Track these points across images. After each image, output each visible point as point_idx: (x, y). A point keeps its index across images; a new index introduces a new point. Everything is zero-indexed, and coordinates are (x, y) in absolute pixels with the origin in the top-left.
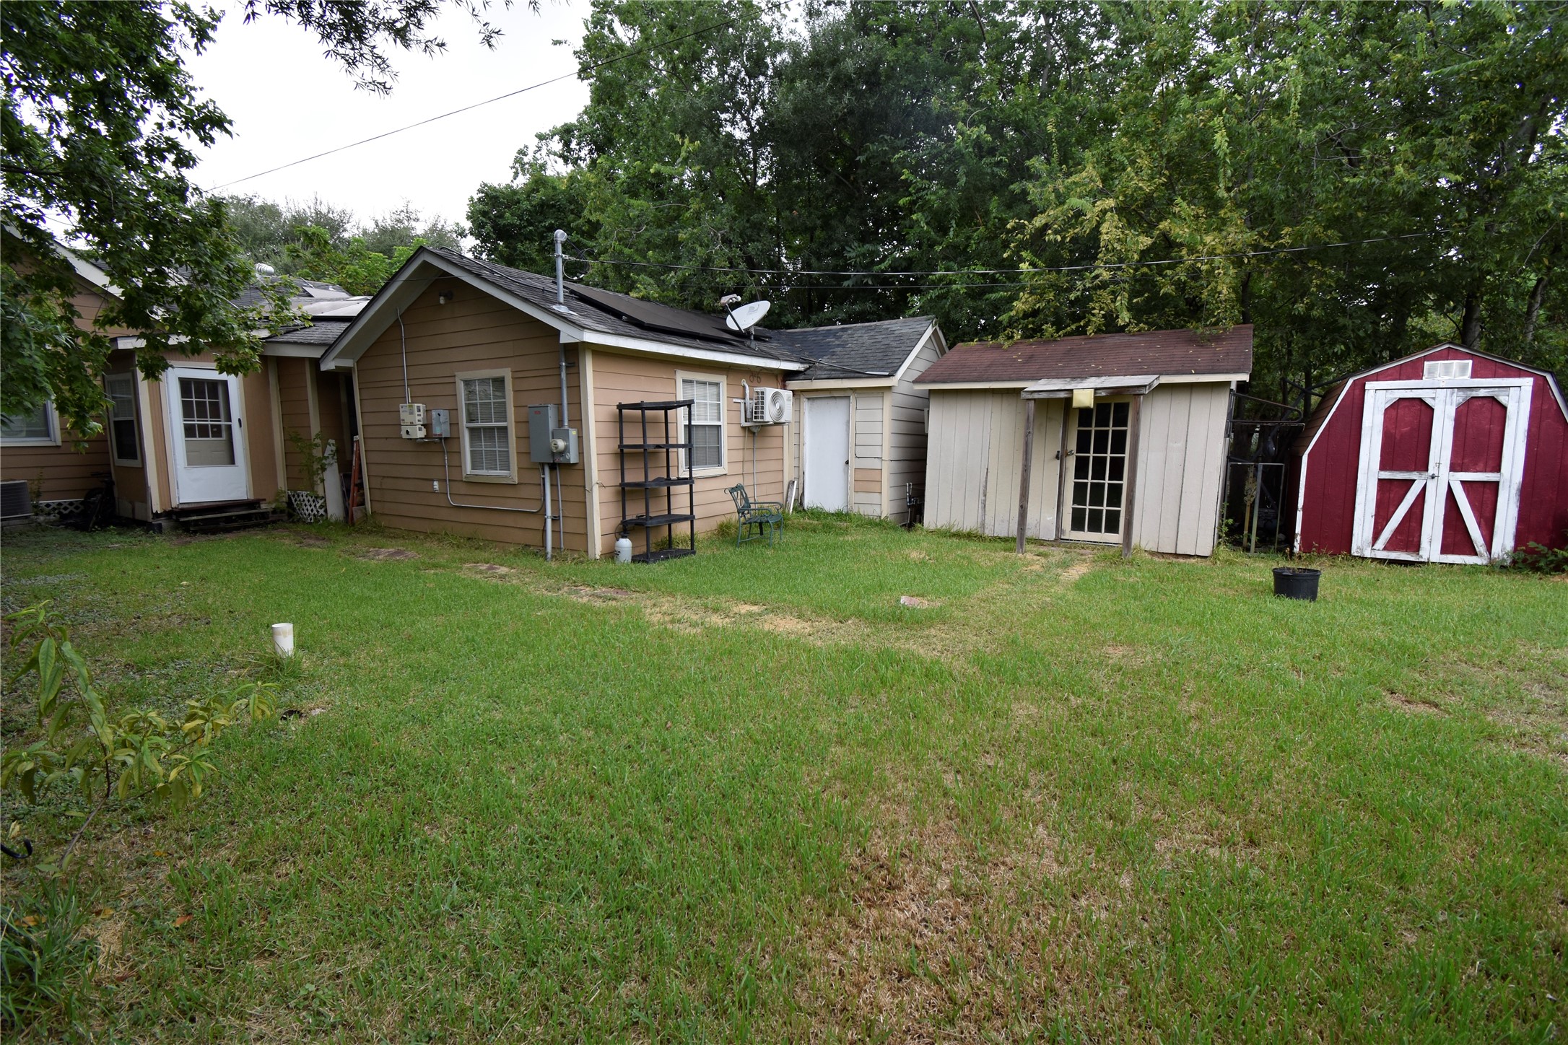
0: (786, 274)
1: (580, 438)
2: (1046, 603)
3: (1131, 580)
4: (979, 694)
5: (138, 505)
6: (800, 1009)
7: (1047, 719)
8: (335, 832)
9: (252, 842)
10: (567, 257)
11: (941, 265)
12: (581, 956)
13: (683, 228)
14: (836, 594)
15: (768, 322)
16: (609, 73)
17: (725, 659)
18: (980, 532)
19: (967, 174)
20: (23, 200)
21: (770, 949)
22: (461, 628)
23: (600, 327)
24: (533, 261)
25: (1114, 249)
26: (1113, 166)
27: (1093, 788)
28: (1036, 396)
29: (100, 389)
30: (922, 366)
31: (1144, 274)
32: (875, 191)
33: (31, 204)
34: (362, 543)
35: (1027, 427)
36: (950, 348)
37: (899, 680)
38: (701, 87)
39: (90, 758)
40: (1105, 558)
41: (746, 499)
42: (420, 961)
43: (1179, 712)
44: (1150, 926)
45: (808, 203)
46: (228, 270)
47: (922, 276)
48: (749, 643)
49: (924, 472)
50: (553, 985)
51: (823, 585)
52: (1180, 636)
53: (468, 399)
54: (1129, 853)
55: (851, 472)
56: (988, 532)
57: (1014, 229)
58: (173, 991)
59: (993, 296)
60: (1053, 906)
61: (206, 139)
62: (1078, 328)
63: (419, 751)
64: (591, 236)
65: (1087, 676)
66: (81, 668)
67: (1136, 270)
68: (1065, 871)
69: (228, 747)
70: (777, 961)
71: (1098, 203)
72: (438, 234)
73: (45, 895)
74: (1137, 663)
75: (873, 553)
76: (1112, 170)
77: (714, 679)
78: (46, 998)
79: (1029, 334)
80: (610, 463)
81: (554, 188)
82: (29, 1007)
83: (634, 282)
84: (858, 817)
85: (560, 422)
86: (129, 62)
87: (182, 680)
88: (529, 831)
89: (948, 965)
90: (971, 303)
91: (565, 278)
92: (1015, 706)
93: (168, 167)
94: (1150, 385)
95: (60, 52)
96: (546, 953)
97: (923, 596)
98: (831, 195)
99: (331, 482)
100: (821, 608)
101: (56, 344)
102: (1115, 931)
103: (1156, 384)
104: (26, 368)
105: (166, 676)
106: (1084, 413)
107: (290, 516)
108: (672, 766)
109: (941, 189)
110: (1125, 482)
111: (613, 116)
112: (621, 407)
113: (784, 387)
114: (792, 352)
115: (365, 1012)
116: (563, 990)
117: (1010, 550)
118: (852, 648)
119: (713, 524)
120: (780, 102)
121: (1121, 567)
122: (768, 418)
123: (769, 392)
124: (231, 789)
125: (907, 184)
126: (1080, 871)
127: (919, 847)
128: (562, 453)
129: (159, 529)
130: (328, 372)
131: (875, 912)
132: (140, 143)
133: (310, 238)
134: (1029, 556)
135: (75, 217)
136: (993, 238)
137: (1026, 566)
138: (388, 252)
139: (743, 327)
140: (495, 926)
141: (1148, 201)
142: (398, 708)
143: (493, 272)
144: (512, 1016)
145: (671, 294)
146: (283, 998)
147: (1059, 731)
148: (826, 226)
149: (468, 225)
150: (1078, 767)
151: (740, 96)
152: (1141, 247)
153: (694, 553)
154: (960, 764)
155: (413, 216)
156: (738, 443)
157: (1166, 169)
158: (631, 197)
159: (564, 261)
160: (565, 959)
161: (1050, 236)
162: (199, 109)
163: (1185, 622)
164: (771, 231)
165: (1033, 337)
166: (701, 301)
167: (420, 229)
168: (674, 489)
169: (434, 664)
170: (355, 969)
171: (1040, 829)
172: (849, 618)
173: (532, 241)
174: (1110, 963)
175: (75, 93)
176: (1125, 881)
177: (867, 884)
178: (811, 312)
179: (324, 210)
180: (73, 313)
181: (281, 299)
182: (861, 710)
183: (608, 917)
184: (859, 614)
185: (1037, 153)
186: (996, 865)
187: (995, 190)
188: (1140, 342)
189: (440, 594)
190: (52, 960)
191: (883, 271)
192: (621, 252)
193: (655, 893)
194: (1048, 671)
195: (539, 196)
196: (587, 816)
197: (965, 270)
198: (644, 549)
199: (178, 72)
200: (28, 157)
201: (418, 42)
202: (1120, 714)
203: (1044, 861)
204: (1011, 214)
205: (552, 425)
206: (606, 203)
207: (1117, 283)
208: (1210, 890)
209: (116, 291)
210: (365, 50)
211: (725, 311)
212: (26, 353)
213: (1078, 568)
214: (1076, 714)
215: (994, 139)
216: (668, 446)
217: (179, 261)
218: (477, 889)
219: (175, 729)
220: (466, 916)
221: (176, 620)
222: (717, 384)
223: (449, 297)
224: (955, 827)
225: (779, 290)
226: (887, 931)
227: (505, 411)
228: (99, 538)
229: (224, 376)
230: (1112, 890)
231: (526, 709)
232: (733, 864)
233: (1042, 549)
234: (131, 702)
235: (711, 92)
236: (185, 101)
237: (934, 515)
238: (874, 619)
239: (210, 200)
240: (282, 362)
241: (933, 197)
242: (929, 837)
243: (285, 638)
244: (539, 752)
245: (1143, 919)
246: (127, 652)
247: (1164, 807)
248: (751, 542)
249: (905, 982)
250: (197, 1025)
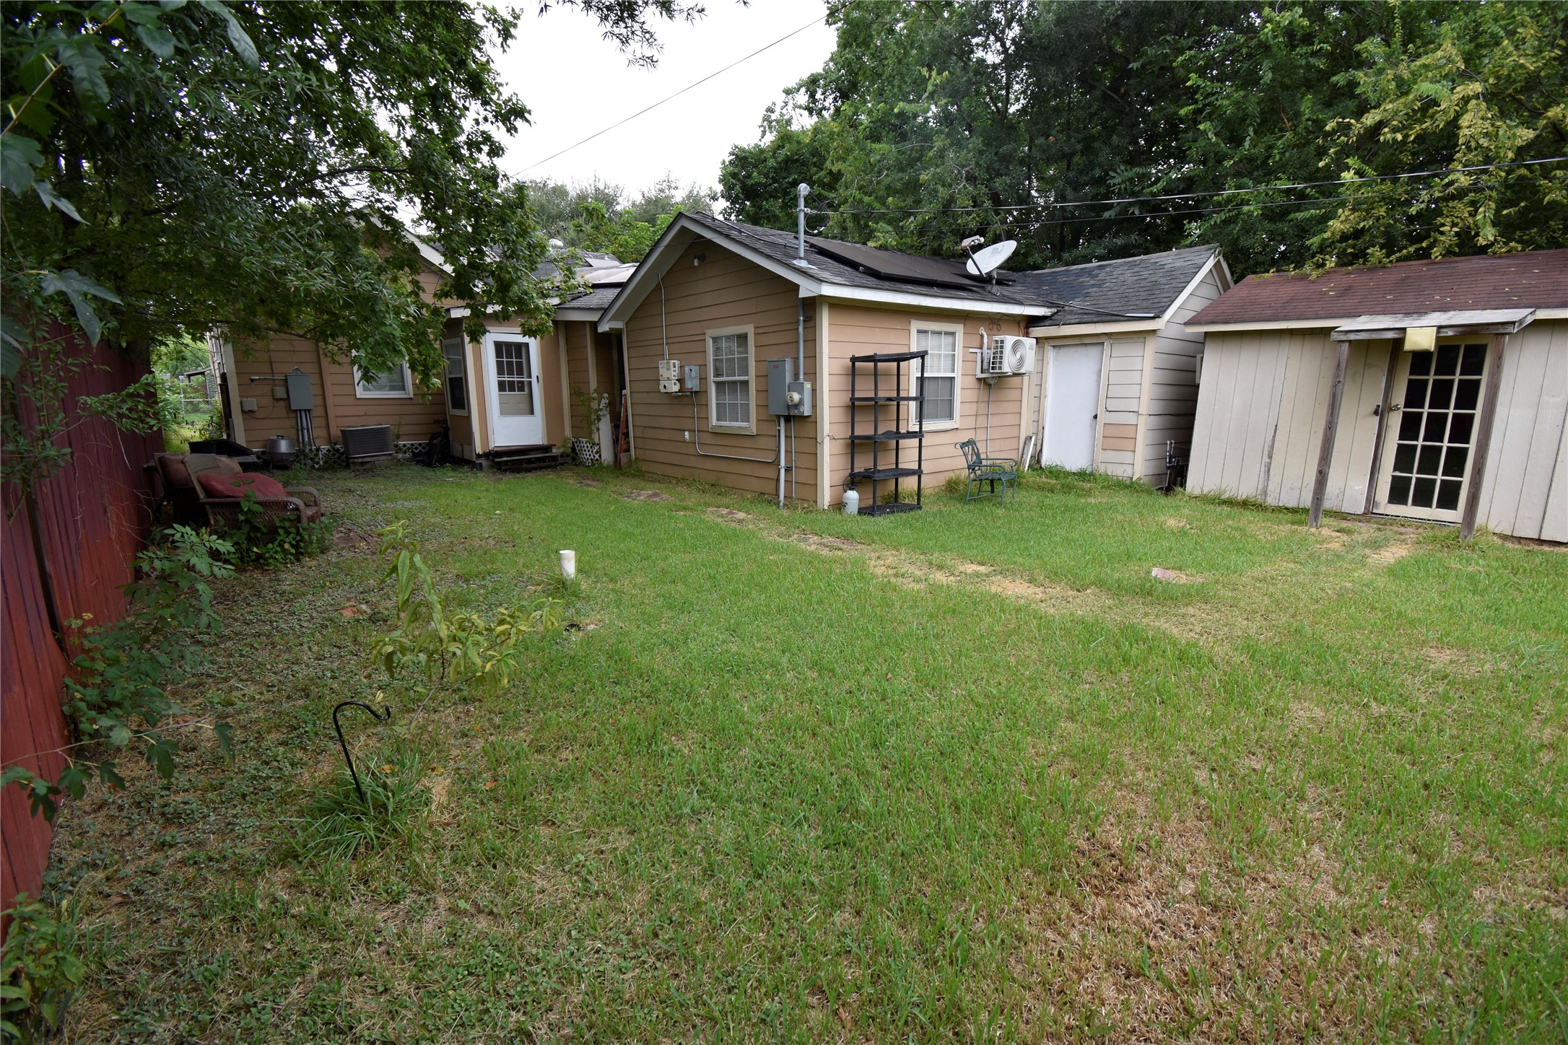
0: (1035, 209)
1: (814, 390)
2: (1347, 590)
3: (1470, 569)
4: (1246, 687)
5: (466, 447)
6: (1014, 980)
7: (1337, 726)
8: (602, 730)
9: (542, 729)
10: (808, 210)
11: (1231, 182)
12: (801, 878)
13: (925, 168)
14: (1074, 559)
15: (1013, 265)
16: (856, 14)
17: (948, 618)
18: (1260, 500)
19: (1273, 69)
20: (382, 195)
21: (984, 913)
22: (705, 566)
23: (838, 280)
24: (776, 218)
25: (1479, 146)
26: (1481, 40)
27: (1393, 814)
28: (1352, 337)
29: (439, 351)
30: (1198, 305)
31: (1521, 178)
32: (1151, 103)
33: (387, 198)
34: (627, 485)
35: (1337, 375)
36: (1236, 282)
37: (1146, 660)
38: (952, 13)
39: (431, 647)
40: (1434, 540)
41: (978, 455)
42: (665, 852)
43: (1527, 739)
44: (1456, 984)
45: (1067, 126)
46: (529, 245)
47: (1204, 198)
48: (975, 603)
49: (1191, 428)
50: (775, 898)
51: (1059, 549)
52: (1537, 643)
53: (716, 354)
54: (1435, 894)
55: (1100, 427)
56: (1271, 501)
57: (1334, 131)
58: (482, 840)
59: (1300, 215)
60: (1326, 938)
61: (512, 130)
62: (1417, 250)
63: (668, 671)
64: (831, 187)
65: (1398, 681)
66: (427, 575)
67: (1508, 173)
68: (1344, 902)
69: (527, 649)
70: (991, 928)
71: (1458, 89)
72: (694, 199)
73: (398, 750)
74: (1470, 672)
75: (1120, 517)
76: (1479, 46)
77: (937, 636)
78: (395, 830)
79: (1346, 261)
80: (841, 415)
81: (799, 142)
82: (383, 836)
83: (872, 231)
84: (1088, 799)
85: (796, 376)
86: (452, 66)
87: (495, 591)
88: (759, 756)
89: (1186, 975)
90: (1267, 225)
91: (806, 232)
92: (1294, 706)
93: (484, 158)
94: (1521, 322)
95: (402, 64)
96: (770, 868)
97: (1180, 569)
98: (1095, 114)
99: (604, 431)
100: (1056, 574)
101: (408, 315)
102: (1406, 981)
103: (1530, 320)
104: (388, 335)
105: (484, 587)
106: (1420, 359)
107: (574, 459)
108: (891, 717)
109: (1236, 91)
110: (1472, 446)
111: (859, 58)
112: (854, 360)
113: (1027, 335)
114: (1039, 296)
115: (621, 887)
116: (784, 905)
117: (1300, 523)
118: (1090, 619)
119: (942, 480)
120: (1040, 15)
121: (1457, 552)
122: (1007, 368)
123: (1010, 340)
124: (528, 684)
125: (1196, 89)
126: (1366, 906)
127: (1160, 844)
128: (796, 406)
129: (480, 467)
130: (604, 334)
131: (1102, 902)
132: (462, 138)
133: (591, 213)
134: (1325, 532)
135: (419, 207)
136: (1304, 145)
137: (1321, 543)
138: (652, 220)
139: (984, 272)
140: (727, 836)
141: (1532, 83)
142: (654, 631)
143: (740, 232)
144: (740, 919)
145: (909, 240)
146: (561, 862)
147: (1352, 742)
148: (1088, 149)
149: (719, 188)
150: (1374, 786)
151: (995, 15)
152: (1519, 142)
153: (920, 508)
154: (1217, 761)
155: (673, 185)
156: (972, 395)
157: (1562, 37)
158: (873, 142)
159: (806, 214)
160: (787, 878)
161: (1386, 135)
162: (505, 102)
163: (1546, 626)
164: (1022, 162)
165: (1352, 264)
166: (940, 246)
167: (678, 196)
168: (903, 442)
169: (682, 596)
170: (615, 849)
171: (1316, 849)
172: (1087, 587)
173: (776, 198)
174: (1395, 1014)
175: (415, 98)
176: (1427, 927)
177: (1095, 871)
178: (1062, 249)
179: (602, 187)
180: (419, 288)
181: (569, 270)
182: (1098, 687)
183: (826, 848)
184: (1101, 584)
185: (1371, 34)
186: (1255, 880)
187: (1309, 85)
188: (1509, 266)
189: (688, 534)
190: (401, 801)
191: (1153, 195)
192: (861, 201)
193: (871, 834)
194: (1343, 670)
195: (784, 152)
196: (809, 751)
197: (1263, 187)
198: (870, 502)
199: (489, 71)
200: (384, 158)
201: (681, 11)
202: (1440, 731)
203: (1319, 886)
204: (1331, 114)
205: (788, 378)
206: (849, 151)
207: (1481, 190)
208: (1546, 957)
209: (449, 268)
210: (636, 27)
211: (966, 255)
212: (388, 322)
213: (1394, 549)
214: (1378, 725)
215: (1312, 23)
216: (898, 399)
217: (493, 240)
218: (713, 799)
219: (490, 630)
220: (704, 821)
221: (491, 542)
222: (953, 334)
223: (702, 258)
224: (1206, 830)
225: (1026, 227)
226: (1116, 924)
227: (747, 366)
228: (439, 472)
229: (526, 339)
230: (1411, 935)
231: (758, 645)
232: (949, 821)
233: (1344, 524)
234: (460, 605)
235: (963, 15)
236: (495, 97)
237: (1199, 477)
238: (1119, 590)
239: (515, 185)
240: (569, 325)
241: (1226, 102)
242: (1173, 836)
243: (569, 563)
244: (769, 686)
245: (1446, 973)
246: (457, 565)
247: (1491, 850)
248: (981, 500)
249: (1133, 981)
250: (498, 871)
